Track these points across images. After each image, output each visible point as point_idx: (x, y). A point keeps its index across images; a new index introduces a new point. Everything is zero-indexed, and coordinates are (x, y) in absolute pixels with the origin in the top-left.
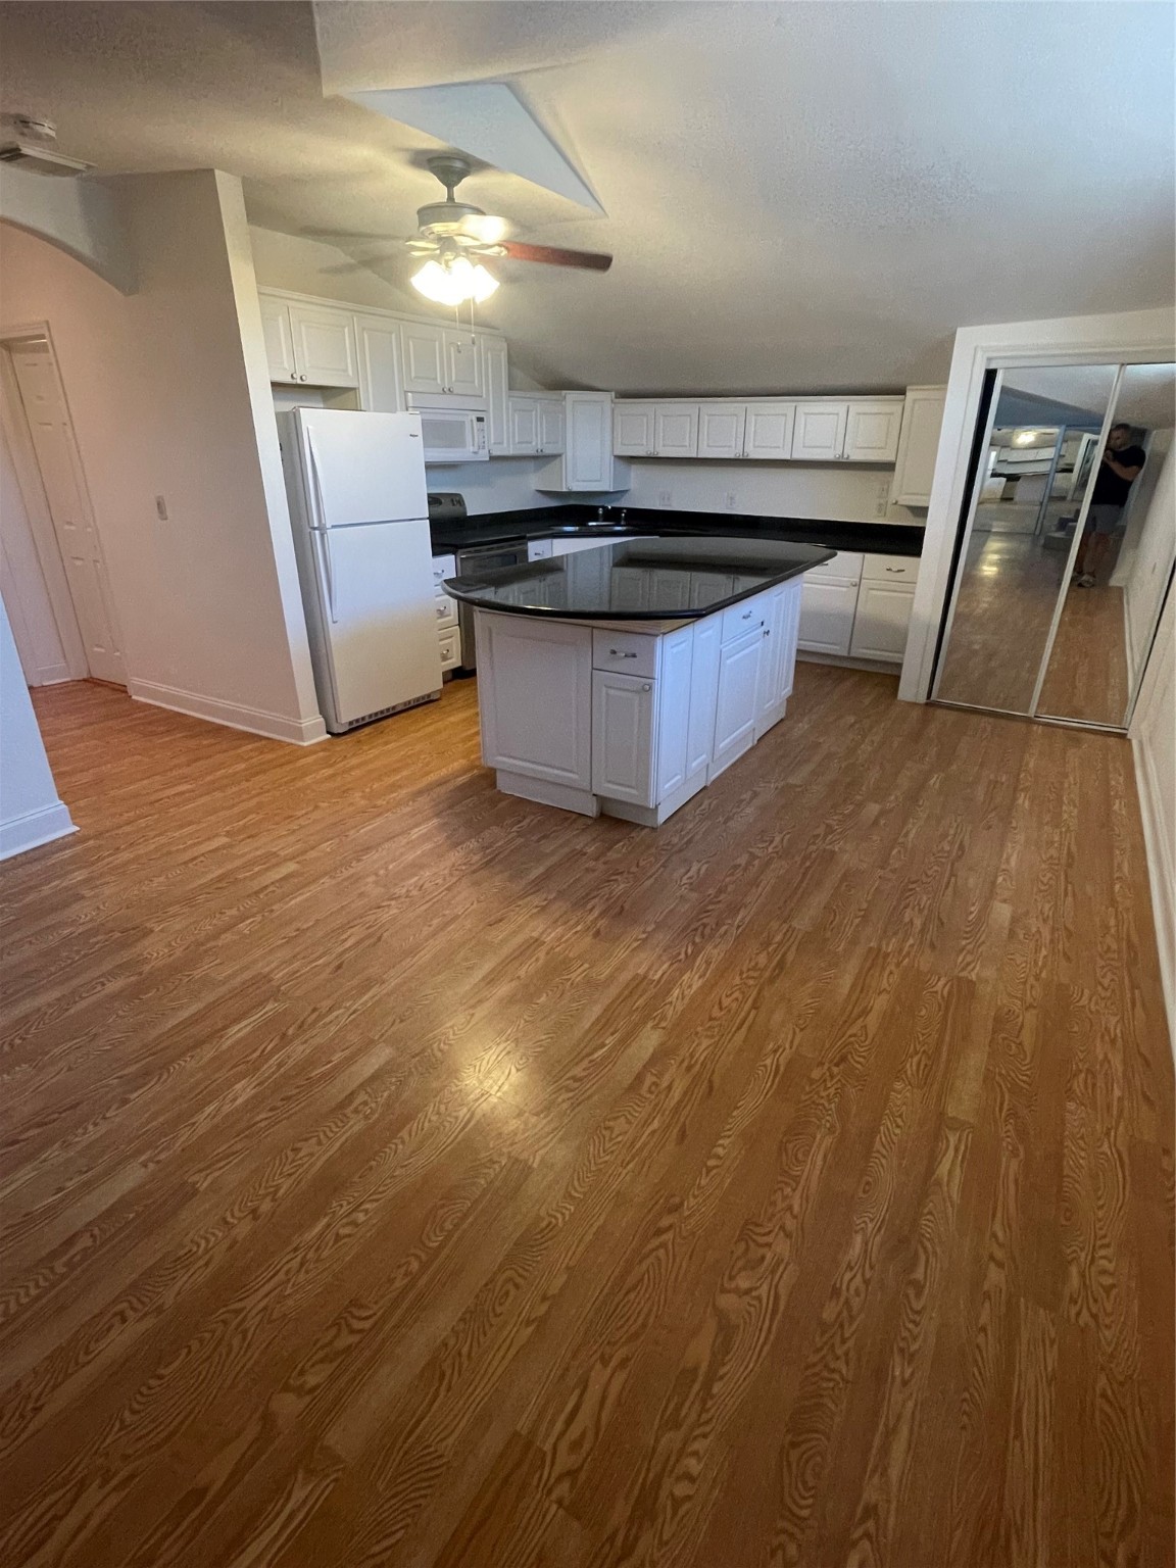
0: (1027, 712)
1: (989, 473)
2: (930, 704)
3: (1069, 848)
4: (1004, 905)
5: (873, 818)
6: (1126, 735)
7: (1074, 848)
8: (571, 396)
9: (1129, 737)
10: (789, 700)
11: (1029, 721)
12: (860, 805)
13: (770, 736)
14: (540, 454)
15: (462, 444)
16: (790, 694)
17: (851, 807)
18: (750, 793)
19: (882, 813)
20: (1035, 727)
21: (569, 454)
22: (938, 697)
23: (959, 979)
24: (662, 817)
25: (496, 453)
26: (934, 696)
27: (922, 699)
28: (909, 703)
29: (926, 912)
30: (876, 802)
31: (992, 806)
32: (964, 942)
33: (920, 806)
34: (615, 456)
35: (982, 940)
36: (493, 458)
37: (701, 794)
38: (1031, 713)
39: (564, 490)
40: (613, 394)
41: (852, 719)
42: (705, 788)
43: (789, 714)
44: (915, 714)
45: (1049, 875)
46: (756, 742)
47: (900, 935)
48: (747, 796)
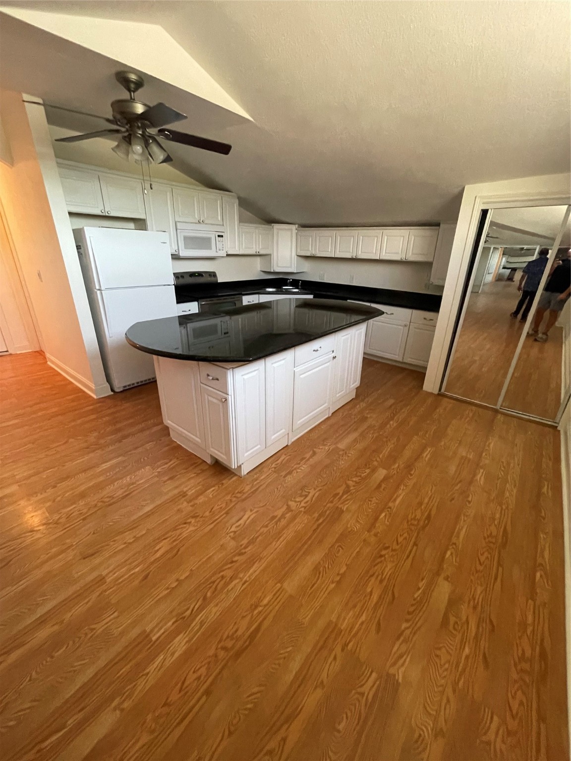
0: (496, 405)
1: (502, 267)
2: (440, 395)
3: (505, 528)
4: (446, 583)
5: (378, 482)
6: (557, 427)
7: (509, 528)
8: (276, 226)
9: (558, 428)
10: (357, 389)
11: (496, 411)
12: (374, 470)
13: (341, 411)
14: (258, 253)
15: (210, 248)
16: (359, 385)
17: (368, 471)
18: (311, 452)
19: (386, 479)
20: (499, 416)
21: (275, 254)
22: (445, 391)
23: (388, 674)
24: (245, 471)
25: (229, 253)
26: (443, 390)
27: (436, 391)
28: (429, 393)
29: (385, 583)
30: (384, 468)
31: (458, 480)
32: (404, 625)
33: (411, 475)
34: (297, 256)
35: (418, 625)
36: (228, 255)
37: (283, 451)
38: (498, 407)
39: (272, 271)
40: (297, 226)
41: (392, 401)
42: (287, 446)
43: (357, 395)
44: (430, 400)
45: (486, 554)
46: (330, 415)
47: (358, 609)
48: (308, 456)
